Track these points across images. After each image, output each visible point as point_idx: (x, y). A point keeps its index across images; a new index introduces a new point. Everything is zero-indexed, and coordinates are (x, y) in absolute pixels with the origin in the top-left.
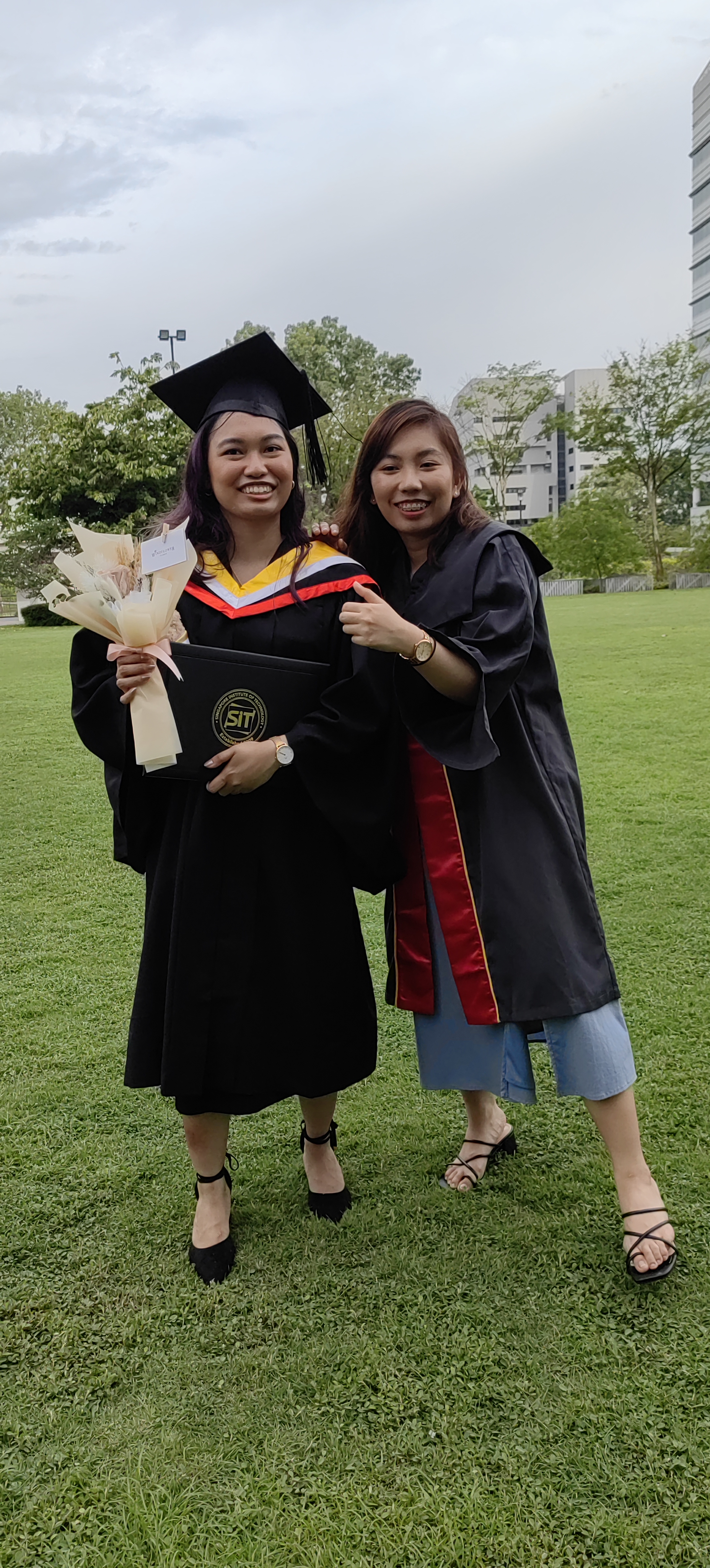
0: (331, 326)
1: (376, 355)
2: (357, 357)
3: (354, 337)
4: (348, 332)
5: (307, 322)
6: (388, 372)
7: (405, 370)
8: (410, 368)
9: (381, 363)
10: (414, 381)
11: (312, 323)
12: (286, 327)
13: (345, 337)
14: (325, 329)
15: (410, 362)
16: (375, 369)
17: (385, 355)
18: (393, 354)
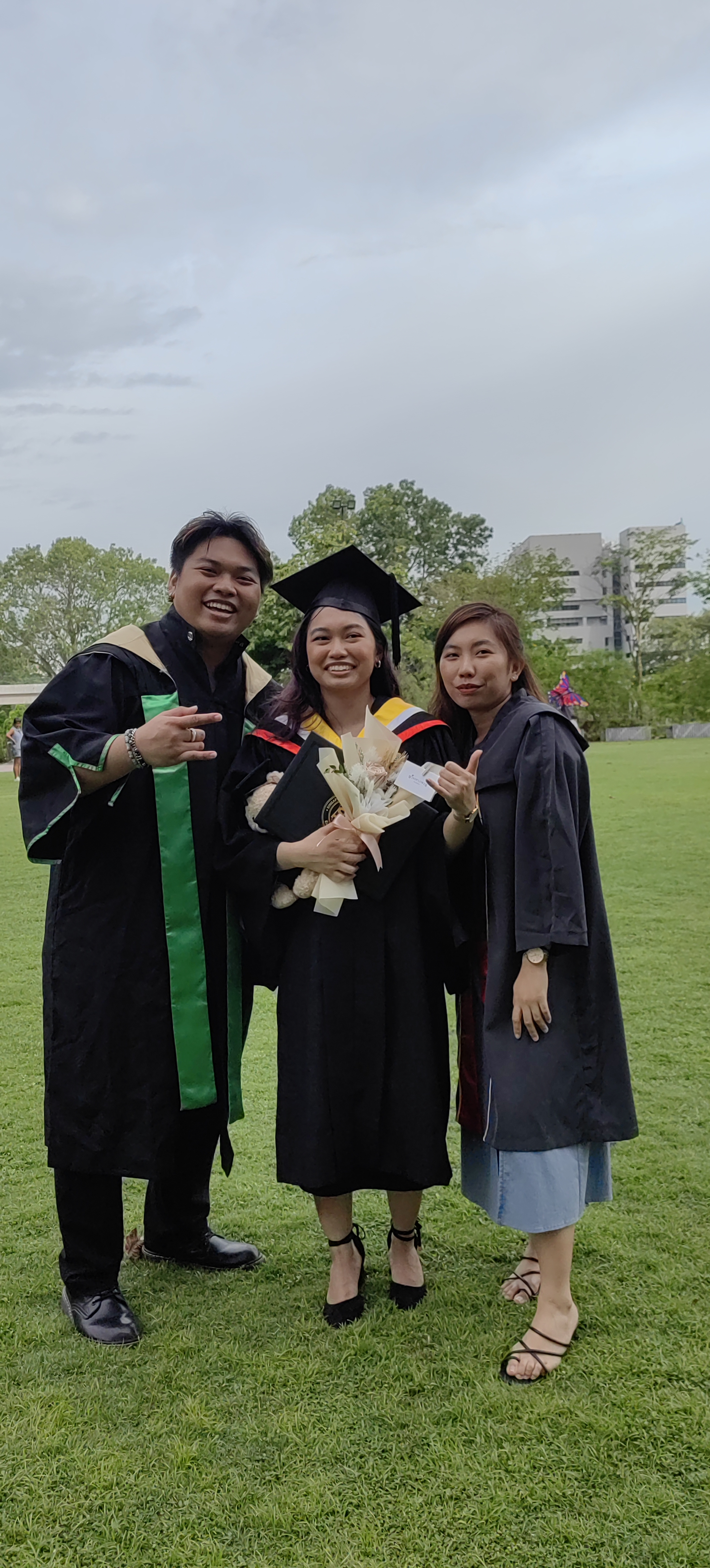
0: (408, 489)
1: (451, 514)
2: (431, 518)
3: (430, 499)
4: (424, 494)
5: (385, 485)
6: (461, 530)
7: (478, 529)
8: (482, 527)
9: (455, 522)
10: (485, 538)
11: (390, 486)
12: (364, 489)
13: (421, 498)
14: (402, 491)
15: (483, 521)
16: (448, 528)
17: (459, 515)
18: (466, 514)
